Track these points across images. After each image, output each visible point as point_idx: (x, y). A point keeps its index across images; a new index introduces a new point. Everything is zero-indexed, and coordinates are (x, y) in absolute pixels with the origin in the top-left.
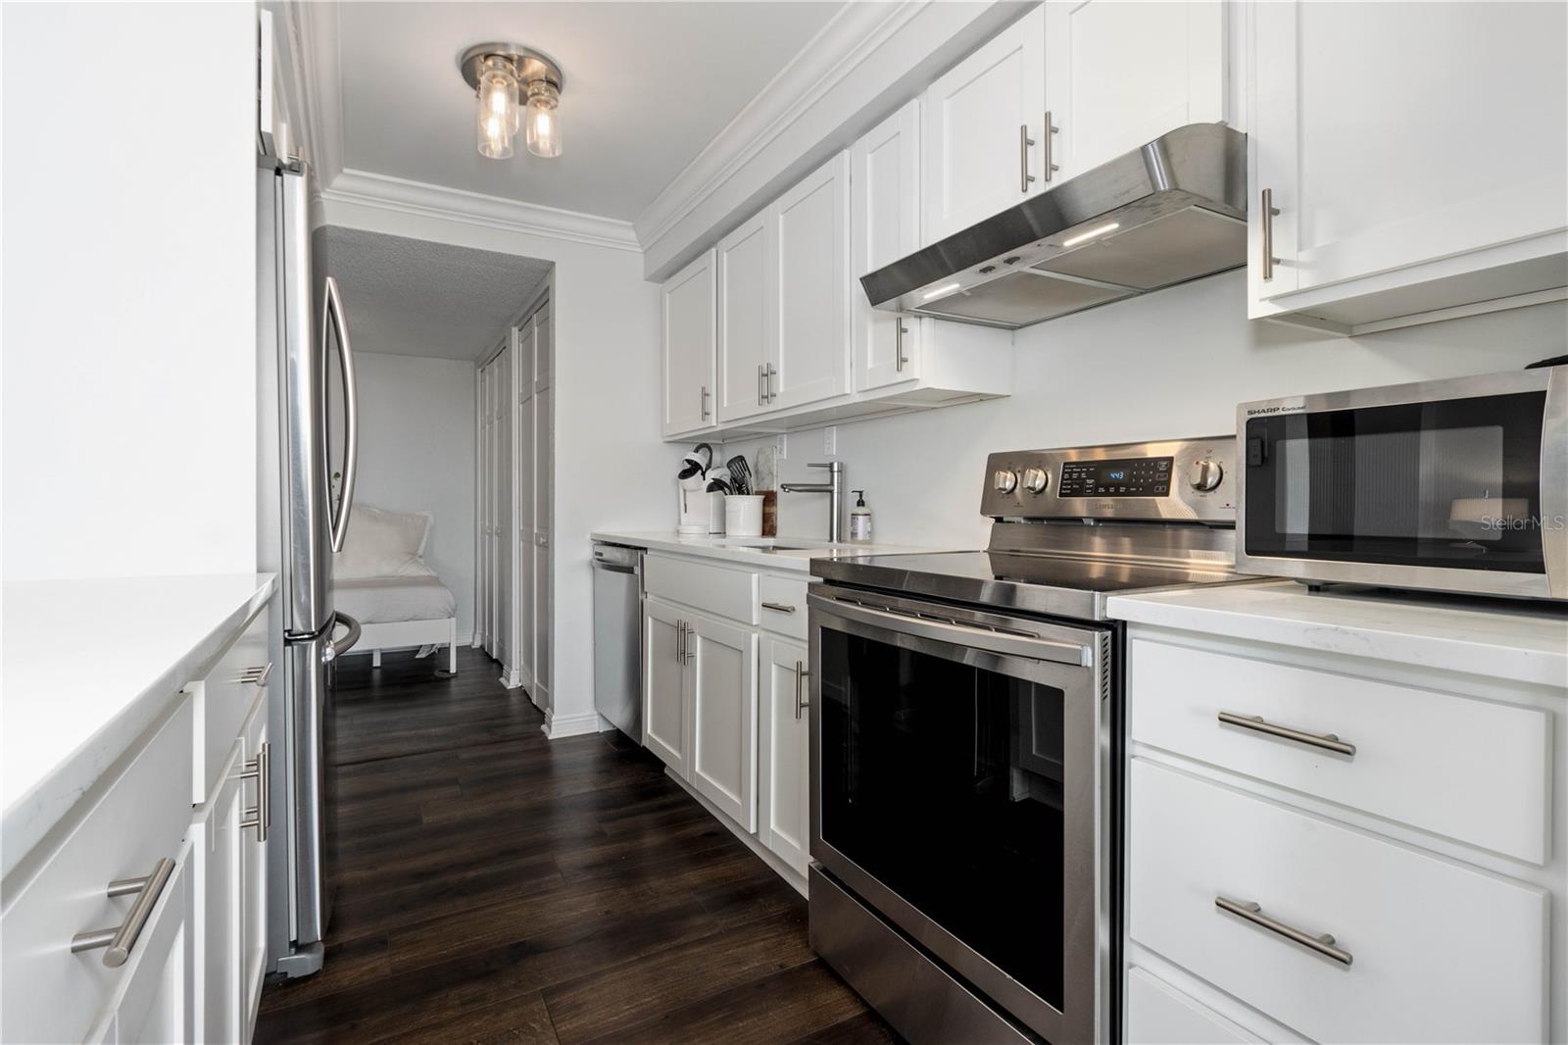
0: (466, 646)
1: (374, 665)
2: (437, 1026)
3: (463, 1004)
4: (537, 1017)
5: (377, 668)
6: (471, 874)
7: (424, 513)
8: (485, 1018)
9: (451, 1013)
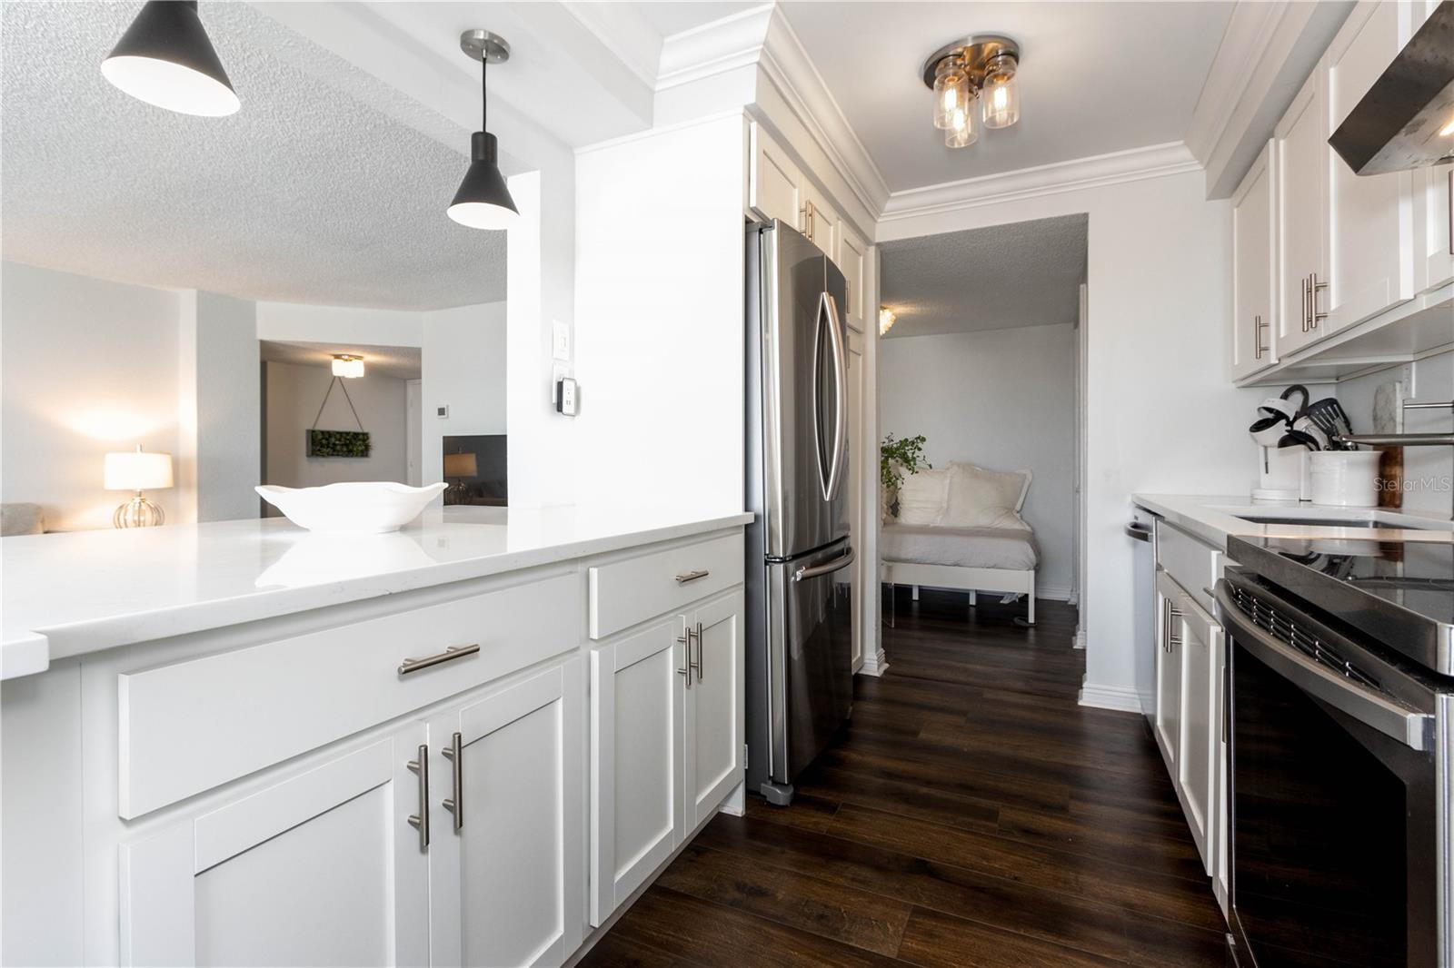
0: (1063, 601)
1: (971, 603)
2: (828, 884)
3: (853, 880)
4: (896, 924)
5: (972, 606)
6: (924, 790)
7: (1024, 472)
8: (861, 899)
9: (842, 881)
